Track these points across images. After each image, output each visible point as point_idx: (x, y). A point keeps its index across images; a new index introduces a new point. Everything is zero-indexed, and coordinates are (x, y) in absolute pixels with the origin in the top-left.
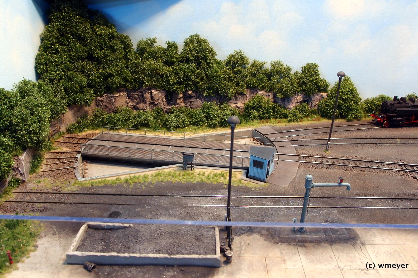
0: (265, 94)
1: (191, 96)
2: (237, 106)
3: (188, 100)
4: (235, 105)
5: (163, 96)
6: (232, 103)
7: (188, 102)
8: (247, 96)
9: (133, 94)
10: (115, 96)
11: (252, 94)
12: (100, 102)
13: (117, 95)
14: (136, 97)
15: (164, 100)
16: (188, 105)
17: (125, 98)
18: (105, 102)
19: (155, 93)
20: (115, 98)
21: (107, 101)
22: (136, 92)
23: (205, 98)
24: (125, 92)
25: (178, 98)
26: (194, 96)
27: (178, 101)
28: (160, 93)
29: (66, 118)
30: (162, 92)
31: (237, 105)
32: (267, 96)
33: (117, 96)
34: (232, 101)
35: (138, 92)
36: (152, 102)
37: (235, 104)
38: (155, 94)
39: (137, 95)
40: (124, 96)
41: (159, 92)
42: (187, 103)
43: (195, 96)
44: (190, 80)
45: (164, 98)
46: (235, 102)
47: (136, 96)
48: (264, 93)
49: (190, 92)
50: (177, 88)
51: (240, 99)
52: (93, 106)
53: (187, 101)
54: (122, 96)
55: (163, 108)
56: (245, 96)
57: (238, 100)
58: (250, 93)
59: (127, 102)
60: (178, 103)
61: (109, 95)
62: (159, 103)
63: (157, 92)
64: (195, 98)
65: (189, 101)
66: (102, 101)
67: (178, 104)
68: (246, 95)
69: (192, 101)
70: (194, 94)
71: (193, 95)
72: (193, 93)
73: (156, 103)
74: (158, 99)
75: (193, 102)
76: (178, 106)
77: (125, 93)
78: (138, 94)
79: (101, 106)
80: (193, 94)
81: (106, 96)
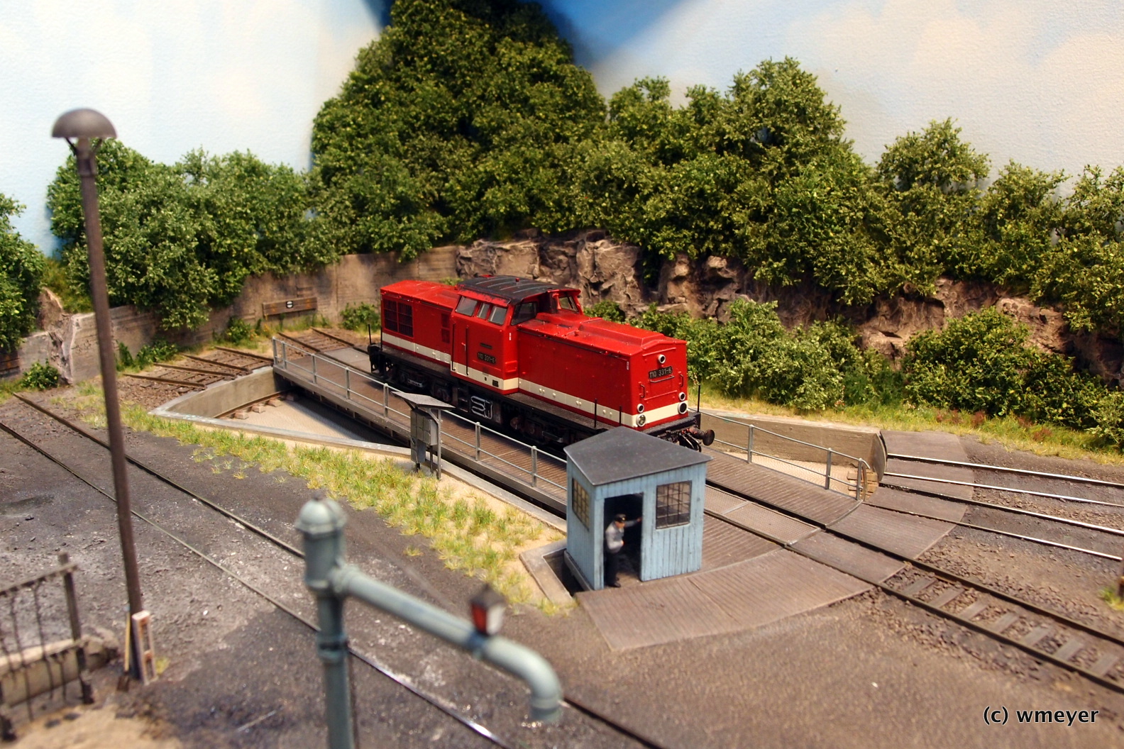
0: (1023, 308)
1: (719, 276)
2: (893, 346)
3: (713, 292)
4: (883, 340)
5: (628, 265)
6: (874, 328)
7: (712, 299)
8: (947, 310)
9: (553, 251)
10: (501, 249)
11: (970, 304)
12: (463, 262)
13: (507, 247)
14: (560, 261)
15: (630, 279)
16: (709, 312)
17: (529, 258)
18: (476, 265)
19: (603, 250)
20: (499, 253)
21: (479, 262)
22: (562, 244)
23: (767, 292)
24: (536, 242)
25: (673, 276)
26: (729, 281)
27: (672, 290)
28: (621, 254)
29: (347, 283)
30: (626, 252)
31: (894, 340)
32: (1031, 318)
33: (507, 251)
34: (875, 322)
35: (567, 246)
36: (593, 280)
37: (888, 334)
38: (604, 256)
39: (564, 253)
40: (527, 254)
41: (617, 250)
42: (709, 304)
43: (736, 280)
44: (714, 214)
45: (630, 270)
46: (890, 329)
47: (561, 257)
48: (1020, 306)
49: (715, 262)
50: (665, 240)
51: (910, 316)
52: (444, 272)
53: (709, 297)
54: (521, 251)
55: (623, 308)
56: (935, 310)
57: (903, 320)
58: (963, 300)
59: (531, 271)
60: (670, 296)
61: (486, 244)
62: (612, 289)
63: (612, 248)
64: (735, 286)
65: (716, 296)
66: (469, 259)
67: (672, 301)
68: (940, 304)
69: (725, 297)
70: (732, 274)
71: (725, 276)
72: (727, 267)
73: (605, 286)
74: (613, 275)
75: (726, 301)
76: (669, 306)
77: (532, 245)
78: (567, 251)
79: (466, 274)
80: (726, 272)
81: (480, 244)
